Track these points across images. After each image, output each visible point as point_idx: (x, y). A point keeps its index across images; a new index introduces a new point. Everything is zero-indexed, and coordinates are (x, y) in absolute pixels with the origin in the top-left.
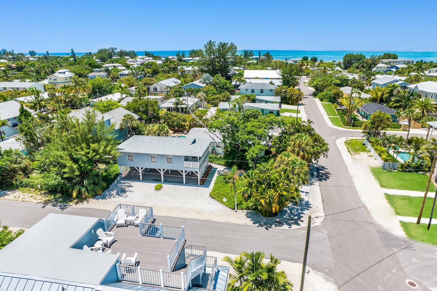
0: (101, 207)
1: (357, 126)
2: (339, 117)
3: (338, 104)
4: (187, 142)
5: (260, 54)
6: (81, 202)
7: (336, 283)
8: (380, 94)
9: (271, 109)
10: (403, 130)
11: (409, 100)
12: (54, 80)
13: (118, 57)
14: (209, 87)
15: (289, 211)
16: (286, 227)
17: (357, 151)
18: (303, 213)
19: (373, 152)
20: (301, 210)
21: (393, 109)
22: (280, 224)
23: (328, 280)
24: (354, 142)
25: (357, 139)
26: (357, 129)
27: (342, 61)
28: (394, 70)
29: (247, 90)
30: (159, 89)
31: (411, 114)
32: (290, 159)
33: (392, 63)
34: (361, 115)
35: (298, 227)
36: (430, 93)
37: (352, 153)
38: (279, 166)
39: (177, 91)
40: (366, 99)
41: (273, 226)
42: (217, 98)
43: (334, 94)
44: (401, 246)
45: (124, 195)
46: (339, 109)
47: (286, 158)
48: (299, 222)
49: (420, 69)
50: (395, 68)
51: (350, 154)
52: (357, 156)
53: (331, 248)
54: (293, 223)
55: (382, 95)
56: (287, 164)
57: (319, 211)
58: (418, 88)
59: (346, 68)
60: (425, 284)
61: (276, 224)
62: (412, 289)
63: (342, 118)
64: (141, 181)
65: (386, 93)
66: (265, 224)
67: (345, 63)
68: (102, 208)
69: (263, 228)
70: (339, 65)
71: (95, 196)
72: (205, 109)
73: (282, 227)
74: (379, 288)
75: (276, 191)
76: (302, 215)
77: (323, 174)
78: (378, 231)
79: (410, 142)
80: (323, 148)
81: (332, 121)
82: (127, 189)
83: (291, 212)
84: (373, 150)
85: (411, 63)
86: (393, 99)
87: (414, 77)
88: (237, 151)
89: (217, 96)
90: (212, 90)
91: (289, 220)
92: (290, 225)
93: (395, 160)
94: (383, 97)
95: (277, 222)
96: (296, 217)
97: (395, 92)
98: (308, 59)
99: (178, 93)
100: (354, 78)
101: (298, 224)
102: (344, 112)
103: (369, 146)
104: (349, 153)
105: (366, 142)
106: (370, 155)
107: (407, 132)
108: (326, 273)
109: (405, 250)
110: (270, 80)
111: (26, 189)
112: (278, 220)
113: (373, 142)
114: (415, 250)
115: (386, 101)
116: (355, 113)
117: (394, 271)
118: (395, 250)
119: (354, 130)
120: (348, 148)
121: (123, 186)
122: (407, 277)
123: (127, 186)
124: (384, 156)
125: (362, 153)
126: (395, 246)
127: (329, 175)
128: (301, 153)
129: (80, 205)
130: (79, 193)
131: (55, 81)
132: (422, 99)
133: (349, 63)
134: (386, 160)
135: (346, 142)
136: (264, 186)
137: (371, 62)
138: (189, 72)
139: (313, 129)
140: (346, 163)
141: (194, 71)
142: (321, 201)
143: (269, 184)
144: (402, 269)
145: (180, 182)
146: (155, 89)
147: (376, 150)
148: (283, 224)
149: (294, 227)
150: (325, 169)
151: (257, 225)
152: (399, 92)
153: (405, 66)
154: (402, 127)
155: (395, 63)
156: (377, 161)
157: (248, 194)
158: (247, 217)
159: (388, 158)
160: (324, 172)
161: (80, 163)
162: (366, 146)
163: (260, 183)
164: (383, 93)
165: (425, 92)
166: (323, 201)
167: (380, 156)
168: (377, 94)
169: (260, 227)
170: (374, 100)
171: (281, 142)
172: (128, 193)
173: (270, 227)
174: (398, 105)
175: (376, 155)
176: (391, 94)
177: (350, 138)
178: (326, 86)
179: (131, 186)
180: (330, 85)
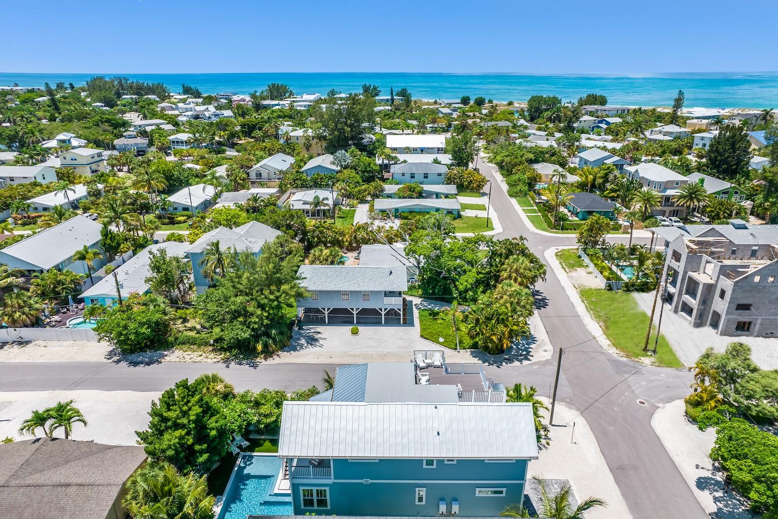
0: (299, 361)
1: (567, 229)
2: (540, 214)
3: (534, 192)
4: (384, 273)
5: (392, 94)
6: (271, 356)
7: (578, 409)
8: (591, 177)
9: (450, 208)
10: (624, 233)
11: (628, 190)
12: (72, 160)
13: (134, 97)
14: (349, 173)
15: (514, 347)
16: (517, 363)
17: (572, 266)
18: (531, 348)
19: (592, 267)
20: (527, 344)
21: (609, 201)
22: (510, 361)
23: (570, 408)
24: (567, 253)
25: (570, 249)
26: (567, 233)
27: (525, 106)
28: (604, 126)
29: (403, 175)
30: (265, 175)
31: (633, 218)
32: (513, 289)
33: (599, 113)
34: (570, 211)
35: (529, 362)
36: (653, 182)
37: (567, 269)
38: (501, 297)
39: (297, 179)
40: (572, 185)
41: (504, 364)
42: (365, 190)
43: (529, 178)
44: (631, 371)
45: (317, 344)
46: (538, 203)
47: (509, 289)
48: (529, 357)
49: (639, 129)
50: (604, 122)
51: (565, 271)
52: (573, 274)
53: (568, 379)
54: (523, 359)
55: (594, 180)
56: (510, 296)
57: (546, 344)
58: (638, 173)
59: (532, 119)
60: (653, 401)
61: (506, 361)
62: (641, 406)
63: (545, 216)
64: (327, 325)
65: (600, 178)
66: (495, 362)
67: (531, 110)
68: (301, 362)
69: (495, 366)
70: (521, 112)
71: (283, 347)
72: (348, 208)
73: (513, 364)
74: (615, 409)
75: (506, 326)
76: (529, 350)
77: (540, 300)
78: (609, 360)
79: (633, 250)
80: (541, 271)
81: (532, 222)
82: (317, 336)
83: (517, 347)
84: (592, 265)
85: (626, 111)
86: (609, 186)
87: (632, 144)
88: (438, 279)
89: (363, 187)
90: (354, 177)
91: (519, 356)
92: (521, 361)
93: (619, 279)
94: (596, 183)
95: (506, 359)
96: (525, 353)
97: (611, 177)
98: (469, 100)
99: (299, 182)
100: (551, 146)
101: (529, 360)
102: (547, 208)
103: (587, 260)
104: (563, 270)
105: (581, 253)
106: (589, 271)
107: (629, 236)
108: (567, 402)
109: (635, 375)
110: (434, 156)
111: (185, 347)
112: (507, 357)
113: (592, 255)
114: (643, 374)
115: (600, 187)
116: (562, 209)
117: (627, 394)
118: (626, 376)
119: (564, 235)
120: (561, 263)
121: (309, 333)
122: (638, 398)
123: (314, 332)
124: (606, 274)
125: (578, 269)
126: (625, 372)
127: (546, 301)
128: (519, 279)
129: (270, 361)
130: (266, 346)
131: (74, 162)
132: (645, 189)
133: (537, 111)
134: (608, 279)
135: (556, 255)
136: (493, 321)
137: (572, 114)
138: (298, 140)
139: (527, 248)
140: (563, 284)
141: (307, 138)
142: (546, 333)
143: (498, 319)
144: (633, 392)
145: (378, 323)
146: (259, 175)
147: (596, 265)
148: (514, 361)
149: (525, 362)
150: (541, 293)
151: (487, 364)
152: (615, 176)
153: (618, 120)
154: (622, 228)
155: (603, 112)
156: (598, 280)
157: (476, 331)
158: (473, 357)
159: (611, 276)
160: (540, 297)
161: (267, 309)
162: (582, 258)
163: (489, 319)
164: (596, 177)
165: (647, 179)
166: (547, 332)
167: (601, 273)
168: (587, 177)
169: (491, 366)
170: (582, 186)
171: (491, 265)
172: (321, 342)
173: (501, 365)
174: (615, 195)
175: (597, 272)
176: (606, 178)
177: (561, 248)
178: (516, 165)
179: (319, 333)
180: (521, 163)
